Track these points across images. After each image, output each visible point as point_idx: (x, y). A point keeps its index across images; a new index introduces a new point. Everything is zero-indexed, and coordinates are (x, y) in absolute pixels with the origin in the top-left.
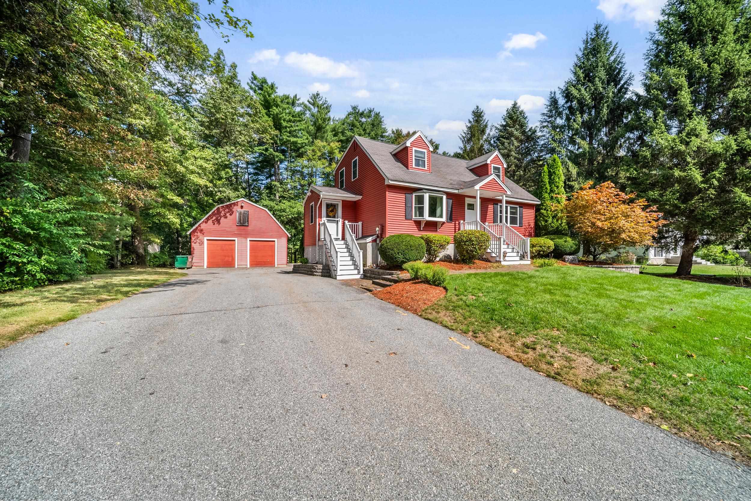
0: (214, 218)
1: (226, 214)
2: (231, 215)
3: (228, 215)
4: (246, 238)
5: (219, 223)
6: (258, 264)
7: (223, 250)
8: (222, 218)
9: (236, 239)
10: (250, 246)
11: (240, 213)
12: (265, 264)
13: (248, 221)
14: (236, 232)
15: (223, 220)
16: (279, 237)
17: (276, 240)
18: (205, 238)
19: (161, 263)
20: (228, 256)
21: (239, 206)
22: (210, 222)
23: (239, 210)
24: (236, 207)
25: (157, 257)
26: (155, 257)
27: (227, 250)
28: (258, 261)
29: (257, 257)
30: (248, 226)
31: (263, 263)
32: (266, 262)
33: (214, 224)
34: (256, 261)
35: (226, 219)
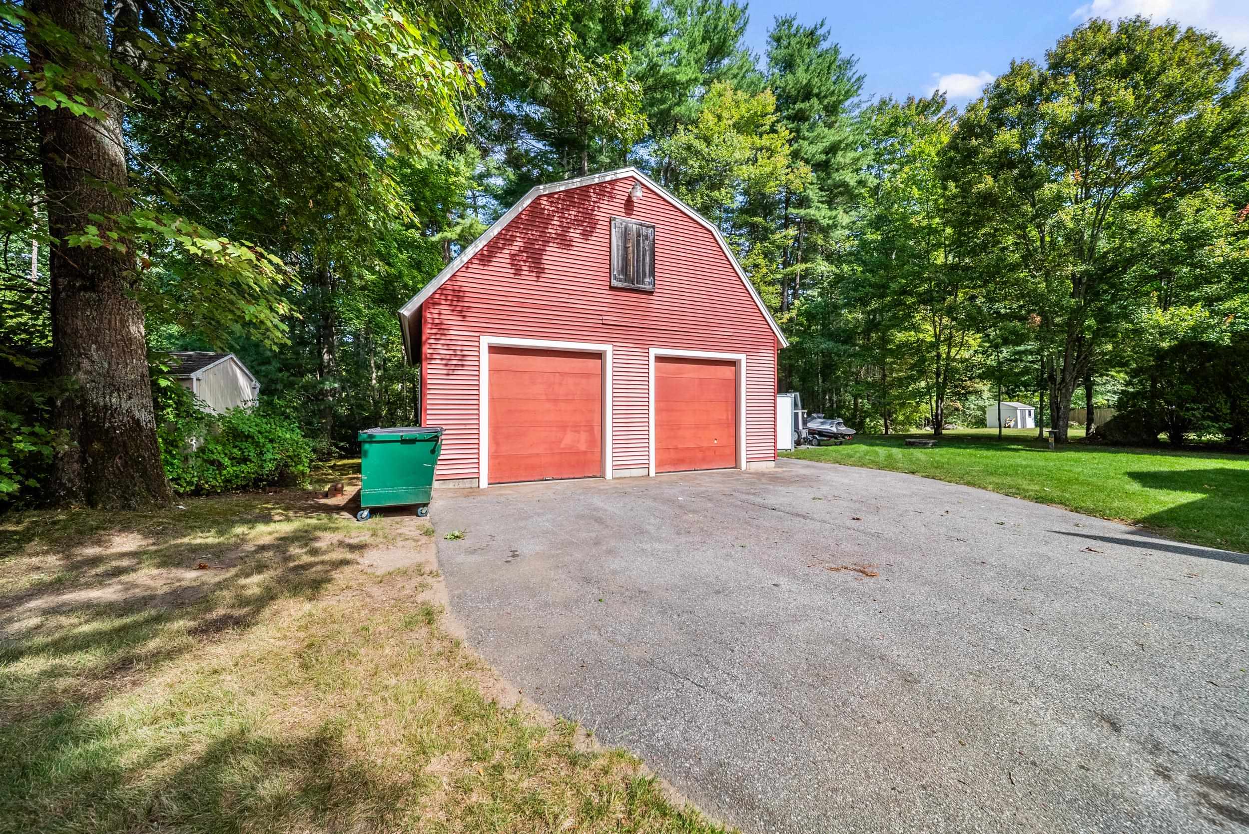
0: (519, 244)
1: (566, 230)
2: (586, 235)
3: (575, 234)
4: (645, 346)
5: (538, 269)
6: (681, 461)
7: (556, 401)
8: (552, 248)
9: (608, 348)
10: (658, 379)
11: (625, 234)
12: (704, 460)
13: (652, 273)
14: (608, 319)
15: (552, 254)
16: (751, 348)
17: (742, 357)
18: (486, 341)
19: (270, 466)
20: (576, 428)
21: (621, 198)
22: (502, 259)
23: (621, 219)
24: (604, 205)
25: (248, 437)
26: (235, 435)
27: (570, 397)
28: (680, 446)
29: (679, 429)
30: (650, 293)
31: (700, 455)
32: (709, 448)
33: (515, 274)
34: (676, 448)
35: (565, 251)
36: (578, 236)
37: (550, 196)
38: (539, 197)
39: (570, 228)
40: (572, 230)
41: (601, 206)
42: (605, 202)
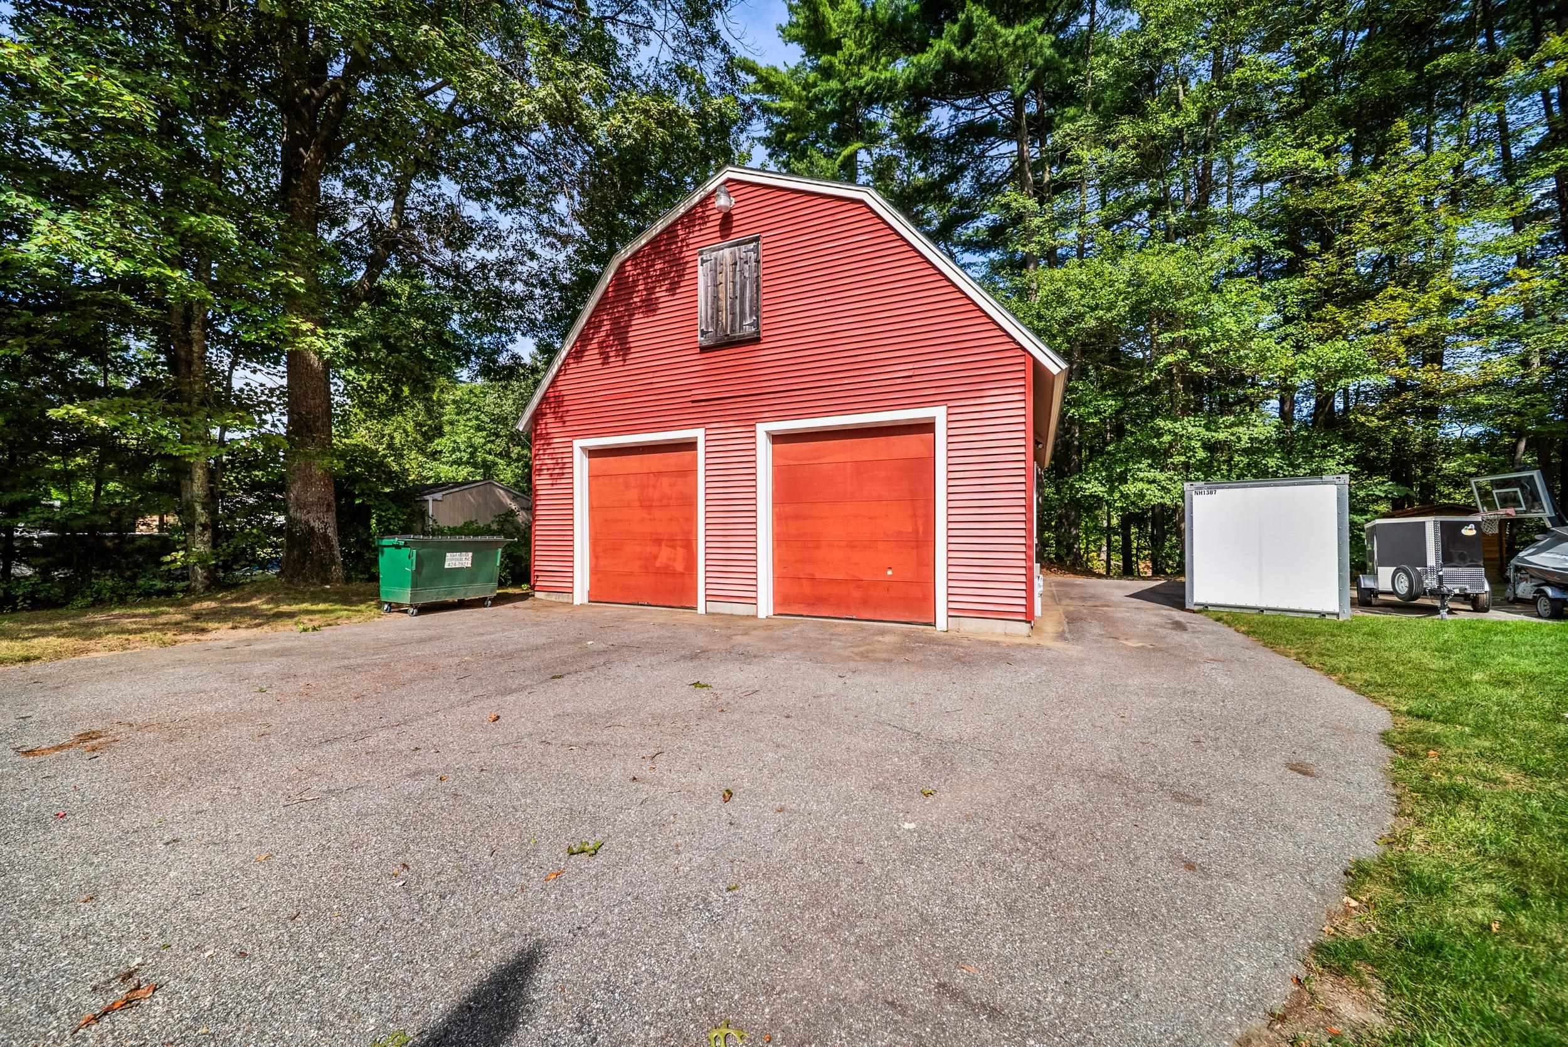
0: (605, 327)
2: (672, 289)
3: (661, 293)
4: (750, 422)
5: (626, 349)
6: (825, 600)
7: (650, 508)
8: (638, 319)
9: (699, 434)
10: (775, 473)
11: (716, 267)
12: (865, 603)
13: (756, 309)
14: (700, 393)
15: (638, 328)
17: (939, 413)
18: (578, 443)
20: (671, 543)
21: (717, 217)
22: (592, 351)
23: (713, 246)
24: (694, 238)
27: (665, 502)
28: (817, 576)
29: (818, 547)
30: (756, 340)
31: (856, 594)
32: (876, 584)
33: (603, 364)
34: (812, 579)
35: (651, 319)
36: (664, 294)
37: (634, 256)
38: (622, 265)
39: (655, 287)
40: (658, 290)
41: (691, 241)
42: (696, 234)
